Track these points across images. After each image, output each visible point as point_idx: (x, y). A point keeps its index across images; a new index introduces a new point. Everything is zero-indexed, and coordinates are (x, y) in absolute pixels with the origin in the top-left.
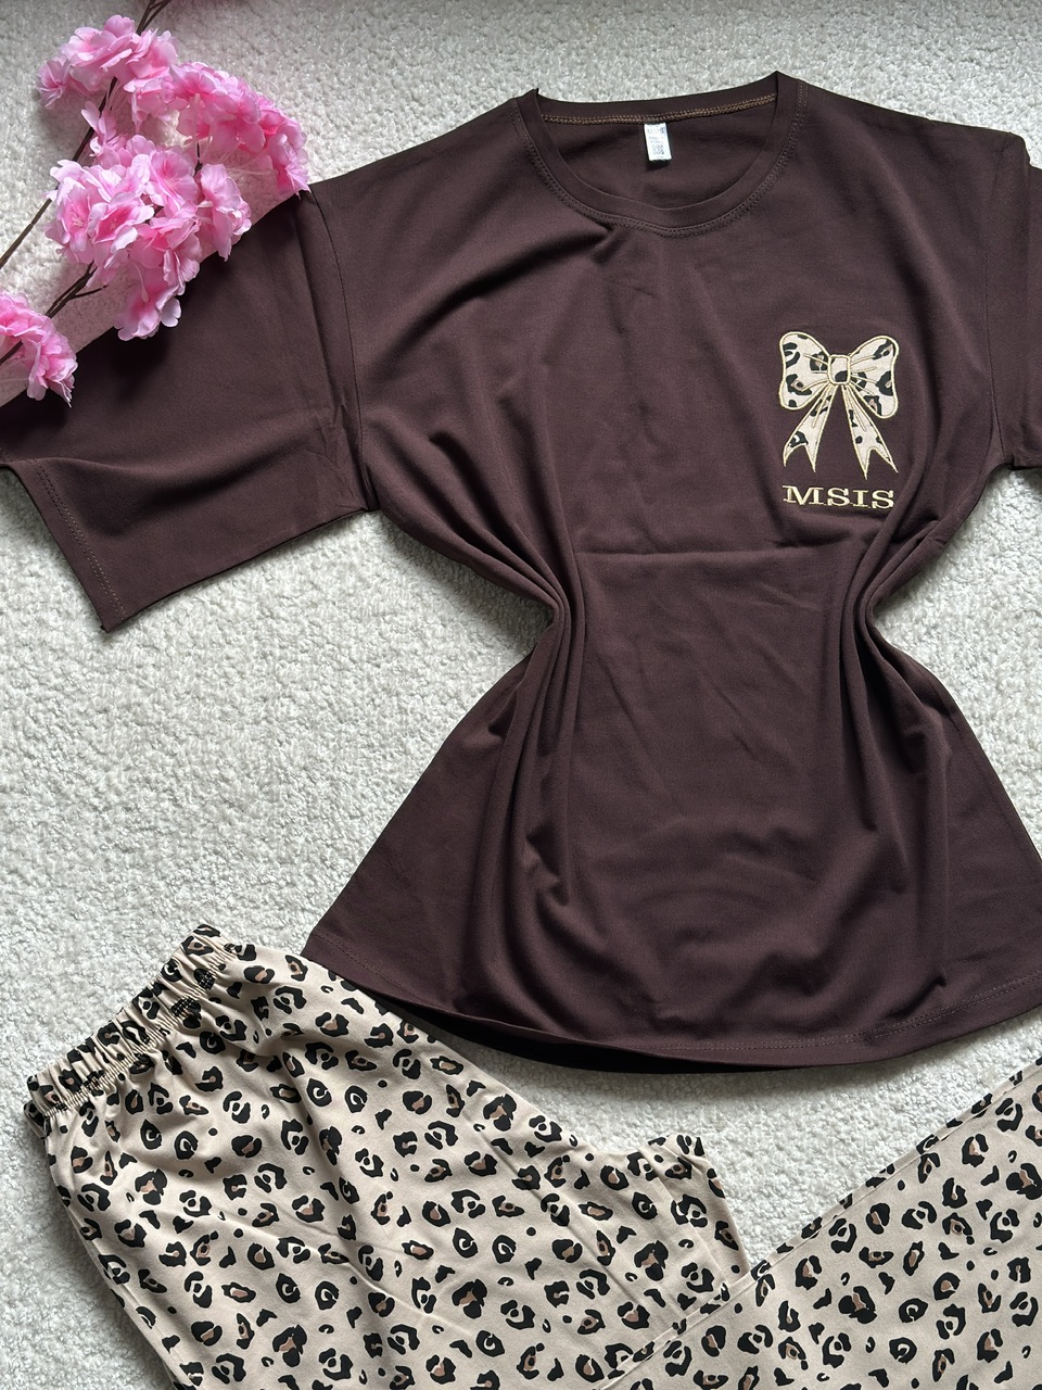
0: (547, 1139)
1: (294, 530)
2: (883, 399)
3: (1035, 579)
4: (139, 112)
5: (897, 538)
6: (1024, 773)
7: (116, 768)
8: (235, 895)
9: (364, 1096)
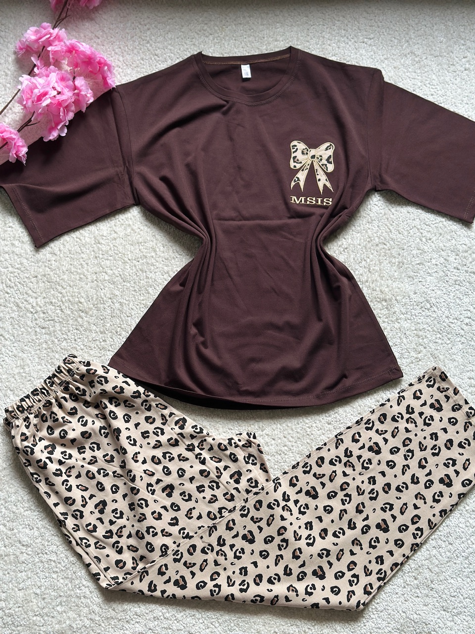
0: (198, 433)
1: (108, 211)
2: (328, 165)
3: (383, 231)
4: (53, 58)
5: (332, 215)
6: (378, 302)
7: (40, 298)
8: (83, 345)
9: (130, 417)
